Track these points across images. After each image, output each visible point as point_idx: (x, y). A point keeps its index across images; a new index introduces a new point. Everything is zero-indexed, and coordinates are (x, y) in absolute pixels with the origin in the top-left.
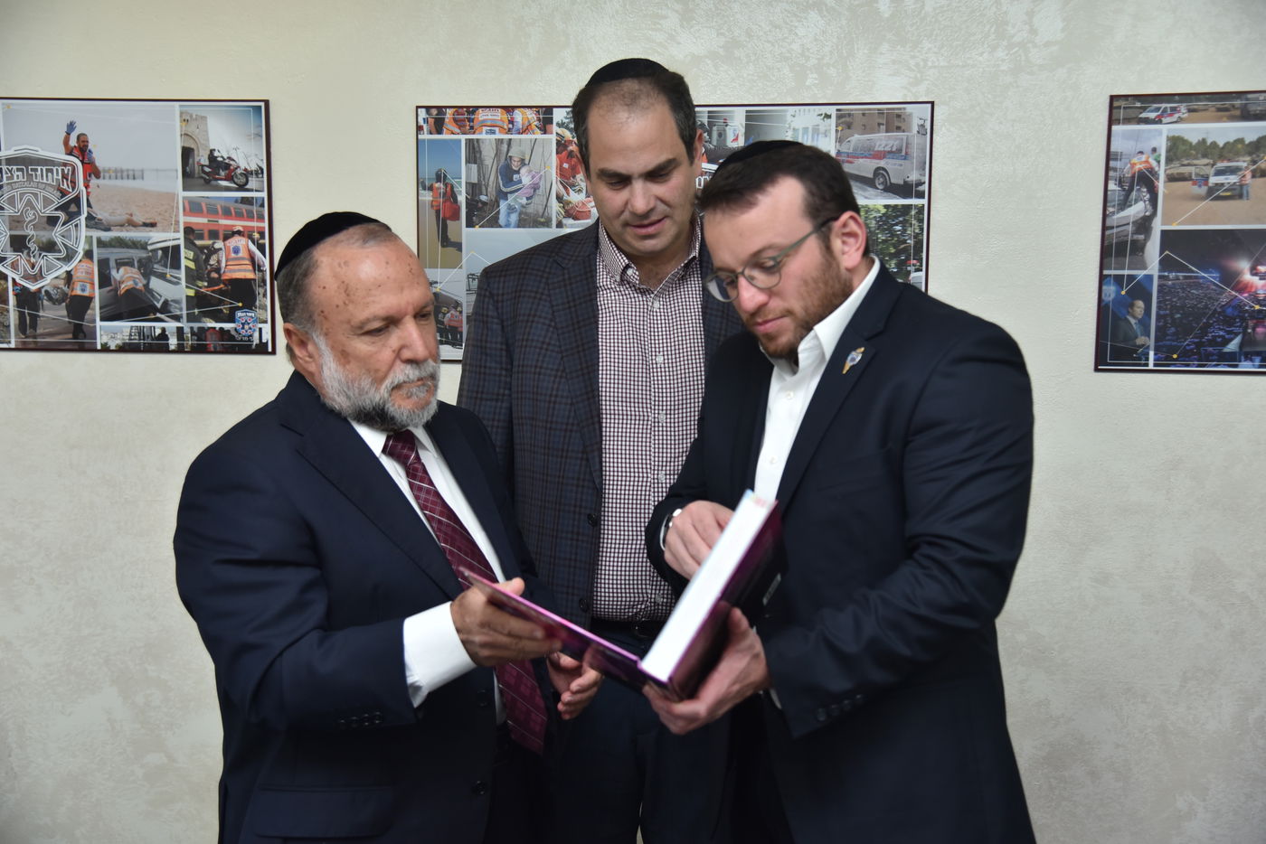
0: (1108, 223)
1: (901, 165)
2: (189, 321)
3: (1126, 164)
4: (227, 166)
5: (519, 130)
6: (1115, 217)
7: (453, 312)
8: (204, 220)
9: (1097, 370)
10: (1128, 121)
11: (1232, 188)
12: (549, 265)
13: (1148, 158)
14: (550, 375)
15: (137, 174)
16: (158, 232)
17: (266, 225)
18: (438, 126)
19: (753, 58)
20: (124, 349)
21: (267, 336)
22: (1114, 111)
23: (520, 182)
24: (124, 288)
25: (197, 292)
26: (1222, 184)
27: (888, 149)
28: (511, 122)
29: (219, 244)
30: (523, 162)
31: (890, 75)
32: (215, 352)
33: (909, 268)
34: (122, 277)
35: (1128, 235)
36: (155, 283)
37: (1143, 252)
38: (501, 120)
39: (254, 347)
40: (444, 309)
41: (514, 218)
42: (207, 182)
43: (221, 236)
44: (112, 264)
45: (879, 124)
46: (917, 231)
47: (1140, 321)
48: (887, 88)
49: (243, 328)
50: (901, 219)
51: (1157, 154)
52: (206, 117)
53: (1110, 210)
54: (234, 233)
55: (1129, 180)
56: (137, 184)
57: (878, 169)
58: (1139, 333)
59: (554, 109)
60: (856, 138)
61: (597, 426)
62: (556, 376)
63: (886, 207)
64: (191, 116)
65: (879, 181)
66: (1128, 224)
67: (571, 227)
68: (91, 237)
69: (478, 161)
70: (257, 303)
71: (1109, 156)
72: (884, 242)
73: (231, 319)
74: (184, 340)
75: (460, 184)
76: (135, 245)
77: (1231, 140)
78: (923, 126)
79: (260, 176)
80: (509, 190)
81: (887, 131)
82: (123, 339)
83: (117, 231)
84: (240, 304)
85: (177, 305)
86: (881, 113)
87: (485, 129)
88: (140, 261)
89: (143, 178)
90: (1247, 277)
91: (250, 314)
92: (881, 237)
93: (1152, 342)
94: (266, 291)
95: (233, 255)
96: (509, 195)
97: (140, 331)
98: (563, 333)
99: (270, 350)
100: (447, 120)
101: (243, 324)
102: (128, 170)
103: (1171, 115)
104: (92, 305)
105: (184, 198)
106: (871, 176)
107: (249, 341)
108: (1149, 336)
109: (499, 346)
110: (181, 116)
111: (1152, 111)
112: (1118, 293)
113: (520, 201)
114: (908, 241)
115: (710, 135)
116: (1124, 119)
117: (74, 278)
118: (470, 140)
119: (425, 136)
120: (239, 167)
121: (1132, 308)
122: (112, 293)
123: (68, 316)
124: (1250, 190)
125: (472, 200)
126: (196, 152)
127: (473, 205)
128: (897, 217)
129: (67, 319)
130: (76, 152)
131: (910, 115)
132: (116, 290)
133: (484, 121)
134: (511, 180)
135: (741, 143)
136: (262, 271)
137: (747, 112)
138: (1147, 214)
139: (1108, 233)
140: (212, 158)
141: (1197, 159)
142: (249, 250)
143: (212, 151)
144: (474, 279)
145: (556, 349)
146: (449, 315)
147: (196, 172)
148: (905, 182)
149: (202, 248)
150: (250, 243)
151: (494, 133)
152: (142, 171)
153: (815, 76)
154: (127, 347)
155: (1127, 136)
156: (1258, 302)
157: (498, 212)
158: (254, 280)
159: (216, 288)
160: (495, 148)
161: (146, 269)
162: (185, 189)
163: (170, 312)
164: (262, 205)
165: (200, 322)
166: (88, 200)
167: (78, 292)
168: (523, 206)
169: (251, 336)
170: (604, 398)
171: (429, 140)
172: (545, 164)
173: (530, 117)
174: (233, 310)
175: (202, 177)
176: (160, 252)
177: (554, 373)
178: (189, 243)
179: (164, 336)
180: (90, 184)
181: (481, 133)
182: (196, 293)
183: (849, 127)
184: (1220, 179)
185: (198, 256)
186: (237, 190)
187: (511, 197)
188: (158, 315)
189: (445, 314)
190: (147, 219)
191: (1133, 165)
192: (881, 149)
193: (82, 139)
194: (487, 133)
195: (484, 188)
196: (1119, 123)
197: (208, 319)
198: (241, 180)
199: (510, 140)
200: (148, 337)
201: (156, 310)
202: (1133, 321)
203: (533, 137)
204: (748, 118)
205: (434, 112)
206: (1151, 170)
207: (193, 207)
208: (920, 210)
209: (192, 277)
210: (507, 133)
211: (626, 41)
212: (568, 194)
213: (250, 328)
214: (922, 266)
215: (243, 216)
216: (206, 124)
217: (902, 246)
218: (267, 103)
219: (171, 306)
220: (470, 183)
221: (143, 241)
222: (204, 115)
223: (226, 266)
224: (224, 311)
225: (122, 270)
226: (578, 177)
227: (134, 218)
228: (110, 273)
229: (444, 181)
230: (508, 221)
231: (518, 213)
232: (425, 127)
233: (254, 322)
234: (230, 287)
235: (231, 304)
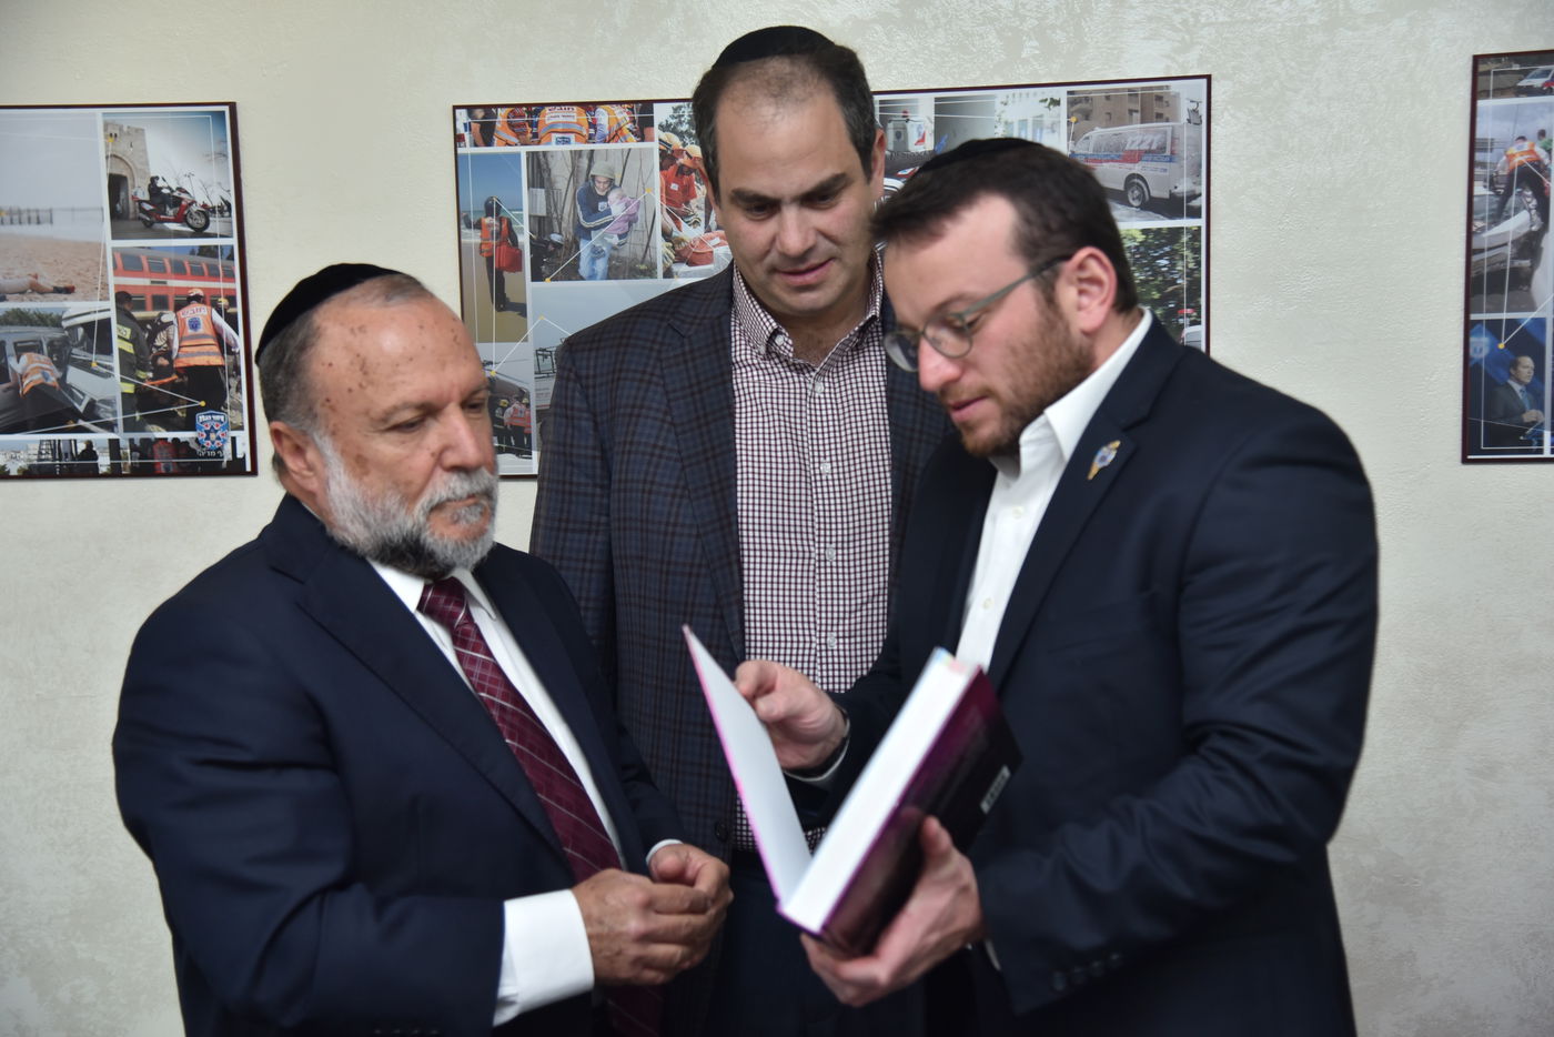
0: (1476, 244)
1: (1165, 170)
2: (126, 430)
3: (1500, 157)
4: (177, 202)
5: (604, 136)
6: (1487, 234)
7: (516, 405)
8: (146, 282)
9: (1465, 461)
10: (1500, 92)
12: (661, 332)
13: (1533, 145)
14: (666, 495)
15: (41, 214)
16: (77, 300)
17: (237, 286)
18: (487, 134)
19: (943, 20)
20: (32, 473)
21: (243, 449)
22: (1480, 78)
23: (608, 212)
24: (27, 384)
25: (138, 387)
27: (1145, 147)
28: (593, 125)
29: (168, 316)
30: (611, 184)
31: (1145, 39)
32: (168, 475)
33: (1181, 321)
34: (25, 369)
35: (1504, 261)
36: (75, 376)
37: (1529, 286)
38: (578, 123)
39: (224, 465)
40: (503, 402)
41: (601, 265)
42: (149, 225)
43: (172, 304)
44: (10, 349)
45: (1131, 111)
46: (1191, 266)
47: (1528, 388)
48: (1141, 59)
49: (208, 438)
50: (1167, 249)
51: (1545, 140)
52: (143, 130)
53: (1478, 224)
54: (191, 300)
55: (1505, 180)
56: (43, 230)
57: (1131, 176)
58: (1527, 406)
59: (656, 106)
60: (1098, 133)
61: (735, 568)
62: (674, 496)
63: (1145, 232)
64: (121, 129)
65: (1133, 195)
66: (1506, 244)
67: (685, 277)
69: (546, 184)
70: (228, 401)
71: (1474, 145)
72: (1144, 283)
73: (190, 425)
74: (120, 458)
75: (520, 217)
76: (42, 320)
78: (1195, 111)
79: (227, 214)
80: (592, 224)
81: (1142, 123)
82: (29, 460)
83: (16, 300)
84: (203, 404)
85: (109, 408)
86: (1133, 94)
87: (555, 136)
88: (51, 344)
89: (51, 222)
91: (217, 417)
93: (1547, 418)
94: (240, 382)
95: (190, 332)
96: (593, 232)
97: (55, 447)
98: (684, 432)
99: (248, 468)
100: (498, 125)
101: (208, 432)
102: (29, 211)
105: (114, 249)
106: (1121, 187)
107: (218, 456)
108: (1541, 407)
109: (590, 452)
110: (105, 130)
111: (1533, 77)
112: (1493, 347)
113: (609, 240)
114: (1179, 282)
116: (1494, 90)
118: (533, 153)
119: (467, 149)
120: (194, 202)
121: (1515, 369)
122: (11, 392)
125: (539, 241)
126: (130, 182)
127: (539, 248)
128: (1161, 246)
131: (1177, 96)
132: (16, 387)
133: (553, 125)
134: (595, 210)
135: (929, 145)
136: (234, 354)
137: (937, 99)
138: (1534, 228)
139: (1475, 258)
140: (154, 189)
142: (213, 324)
143: (154, 180)
144: (546, 357)
145: (675, 455)
146: (510, 410)
147: (132, 210)
148: (1172, 195)
149: (143, 323)
150: (214, 310)
151: (567, 142)
152: (51, 211)
153: (1035, 43)
154: (35, 472)
155: (1499, 115)
157: (578, 258)
158: (223, 367)
159: (166, 380)
160: (569, 163)
161: (61, 355)
162: (115, 235)
163: (99, 418)
164: (231, 257)
165: (143, 430)
168: (614, 248)
169: (220, 449)
170: (745, 527)
171: (473, 156)
172: (644, 186)
173: (619, 117)
174: (192, 413)
175: (140, 218)
176: (81, 331)
177: (671, 490)
178: (124, 316)
179: (90, 453)
181: (549, 143)
182: (136, 390)
183: (1087, 116)
185: (138, 334)
186: (193, 236)
187: (595, 236)
188: (81, 423)
189: (504, 409)
190: (59, 281)
191: (1511, 157)
192: (1135, 147)
194: (558, 142)
195: (555, 223)
196: (1487, 96)
197: (155, 427)
198: (197, 220)
199: (592, 151)
200: (66, 454)
201: (76, 415)
202: (1517, 387)
203: (625, 146)
204: (940, 107)
205: (480, 113)
206: (1538, 164)
207: (129, 264)
208: (1196, 234)
209: (130, 366)
210: (587, 142)
212: (679, 228)
213: (218, 438)
214: (1200, 317)
215: (203, 274)
216: (144, 141)
217: (1170, 289)
218: (232, 106)
219: (99, 408)
220: (535, 217)
221: (55, 314)
222: (137, 126)
223: (180, 347)
224: (180, 414)
225: (24, 358)
226: (693, 202)
227: (41, 281)
228: (6, 363)
229: (497, 214)
230: (593, 270)
231: (606, 258)
232: (467, 136)
233: (224, 428)
234: (186, 379)
235: (189, 403)
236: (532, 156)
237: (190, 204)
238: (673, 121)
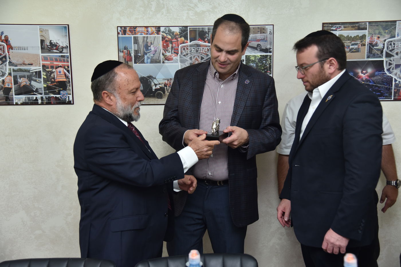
1: (265, 43)
2: (44, 95)
4: (56, 46)
5: (150, 33)
8: (49, 63)
11: (356, 49)
15: (25, 48)
16: (33, 66)
17: (69, 64)
19: (221, 12)
20: (23, 104)
21: (71, 99)
22: (324, 27)
23: (151, 49)
24: (22, 85)
25: (47, 85)
26: (353, 48)
27: (261, 39)
28: (148, 31)
29: (54, 70)
30: (151, 43)
31: (260, 17)
32: (54, 104)
34: (22, 81)
36: (33, 83)
38: (144, 31)
39: (67, 102)
41: (149, 60)
42: (50, 51)
43: (55, 68)
44: (18, 77)
45: (258, 31)
46: (270, 62)
48: (260, 21)
49: (63, 96)
50: (265, 59)
54: (59, 67)
56: (26, 51)
57: (258, 44)
59: (161, 27)
60: (252, 36)
63: (261, 56)
64: (43, 30)
65: (258, 48)
67: (167, 63)
68: (11, 68)
69: (137, 43)
70: (67, 89)
72: (260, 66)
73: (59, 94)
74: (43, 101)
75: (132, 50)
76: (26, 71)
77: (355, 36)
78: (271, 32)
79: (67, 48)
80: (147, 52)
81: (260, 33)
82: (23, 101)
83: (19, 66)
84: (62, 89)
86: (258, 28)
87: (139, 33)
88: (28, 76)
89: (28, 49)
90: (360, 74)
91: (65, 92)
92: (259, 64)
94: (70, 84)
95: (59, 74)
96: (147, 54)
97: (29, 98)
99: (72, 103)
100: (127, 31)
101: (63, 95)
102: (22, 47)
103: (339, 28)
104: (12, 90)
105: (42, 56)
106: (256, 46)
107: (65, 100)
110: (40, 30)
111: (334, 27)
113: (151, 55)
114: (267, 66)
115: (208, 35)
117: (5, 82)
119: (120, 36)
120: (60, 46)
122: (18, 86)
123: (4, 94)
124: (361, 50)
125: (136, 55)
126: (45, 41)
127: (136, 57)
128: (264, 58)
129: (3, 95)
130: (4, 41)
131: (267, 29)
132: (20, 85)
133: (139, 31)
134: (148, 49)
136: (69, 78)
140: (51, 43)
141: (346, 41)
142: (64, 72)
143: (51, 41)
147: (46, 47)
148: (266, 48)
149: (48, 72)
150: (64, 70)
151: (142, 34)
152: (27, 47)
154: (24, 104)
156: (363, 81)
157: (144, 59)
159: (53, 84)
160: (142, 39)
161: (30, 78)
162: (42, 53)
163: (39, 92)
164: (68, 58)
165: (48, 95)
166: (9, 57)
167: (7, 86)
168: (152, 57)
169: (66, 99)
171: (122, 37)
172: (158, 44)
173: (153, 29)
174: (59, 91)
175: (48, 49)
176: (34, 73)
178: (44, 70)
179: (36, 99)
180: (10, 52)
181: (138, 35)
184: (353, 47)
185: (47, 74)
186: (59, 53)
187: (148, 54)
188: (34, 93)
190: (29, 62)
192: (259, 39)
193: (6, 37)
194: (140, 35)
195: (139, 52)
197: (51, 94)
198: (60, 50)
201: (33, 91)
203: (154, 36)
205: (123, 28)
207: (45, 59)
208: (271, 56)
209: (45, 81)
210: (146, 35)
211: (182, 7)
212: (166, 53)
214: (271, 73)
215: (62, 61)
216: (48, 32)
217: (266, 67)
218: (68, 25)
219: (38, 90)
220: (135, 50)
221: (28, 70)
222: (47, 29)
223: (57, 77)
224: (57, 91)
225: (22, 79)
226: (169, 48)
227: (25, 62)
228: (17, 80)
229: (127, 49)
230: (147, 61)
231: (150, 59)
232: (120, 33)
233: (66, 94)
234: (58, 84)
235: (59, 89)
236: (134, 37)
237: (59, 46)
238: (165, 31)
